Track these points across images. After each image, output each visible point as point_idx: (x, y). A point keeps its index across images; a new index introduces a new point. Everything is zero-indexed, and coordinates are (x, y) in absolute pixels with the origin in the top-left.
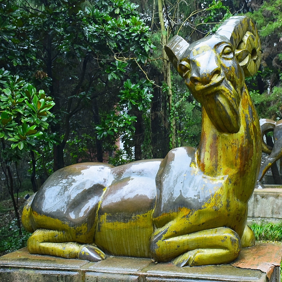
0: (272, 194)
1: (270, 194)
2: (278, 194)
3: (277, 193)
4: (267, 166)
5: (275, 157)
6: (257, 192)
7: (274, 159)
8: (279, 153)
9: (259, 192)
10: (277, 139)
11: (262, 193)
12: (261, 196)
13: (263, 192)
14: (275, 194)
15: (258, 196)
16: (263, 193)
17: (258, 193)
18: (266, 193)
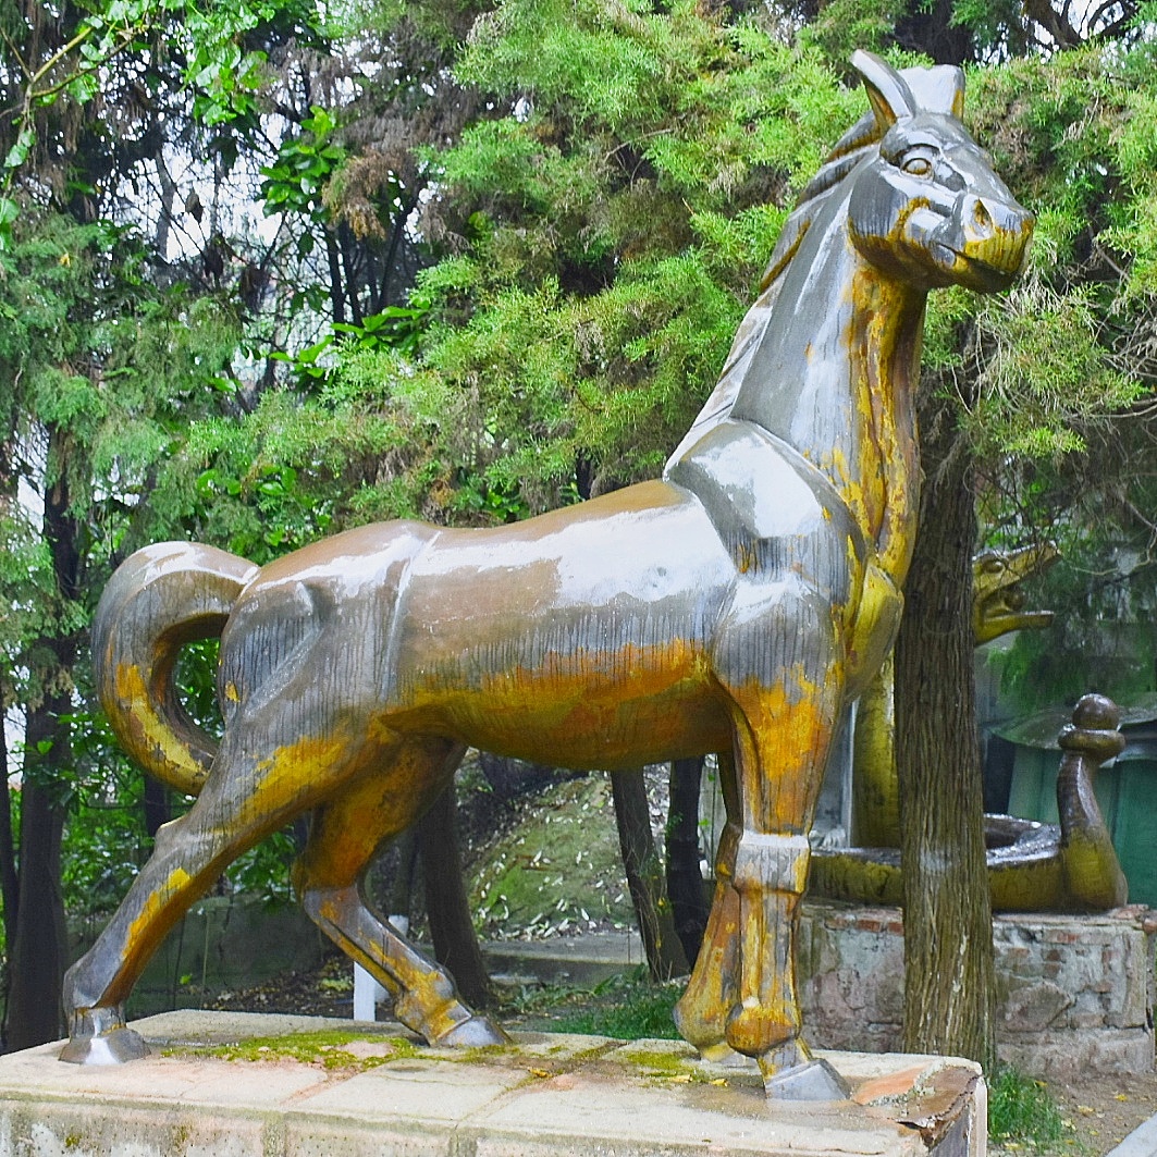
0: (141, 1115)
1: (126, 1115)
2: (183, 1118)
3: (176, 1108)
4: (159, 889)
5: (220, 825)
6: (39, 1099)
7: (211, 843)
8: (242, 798)
9: (50, 1099)
10: (239, 694)
11: (66, 1109)
12: (59, 1135)
13: (78, 1101)
14: (162, 1119)
15: (38, 1128)
16: (77, 1109)
17: (43, 1106)
18: (98, 1111)
